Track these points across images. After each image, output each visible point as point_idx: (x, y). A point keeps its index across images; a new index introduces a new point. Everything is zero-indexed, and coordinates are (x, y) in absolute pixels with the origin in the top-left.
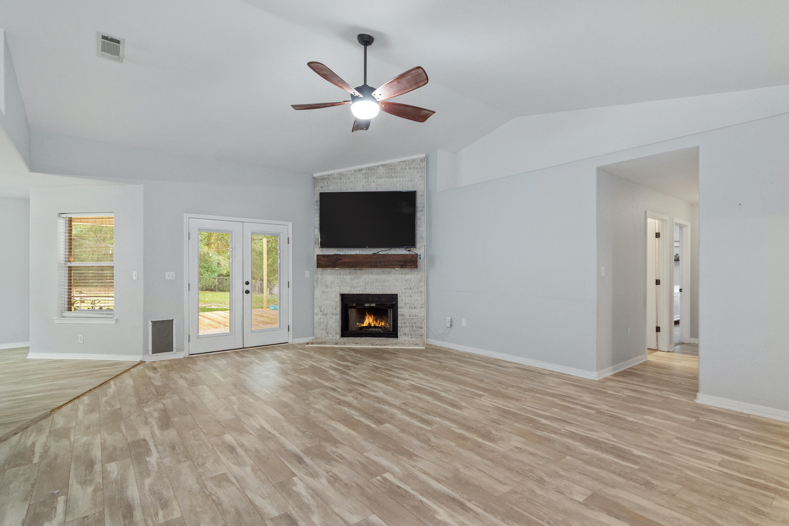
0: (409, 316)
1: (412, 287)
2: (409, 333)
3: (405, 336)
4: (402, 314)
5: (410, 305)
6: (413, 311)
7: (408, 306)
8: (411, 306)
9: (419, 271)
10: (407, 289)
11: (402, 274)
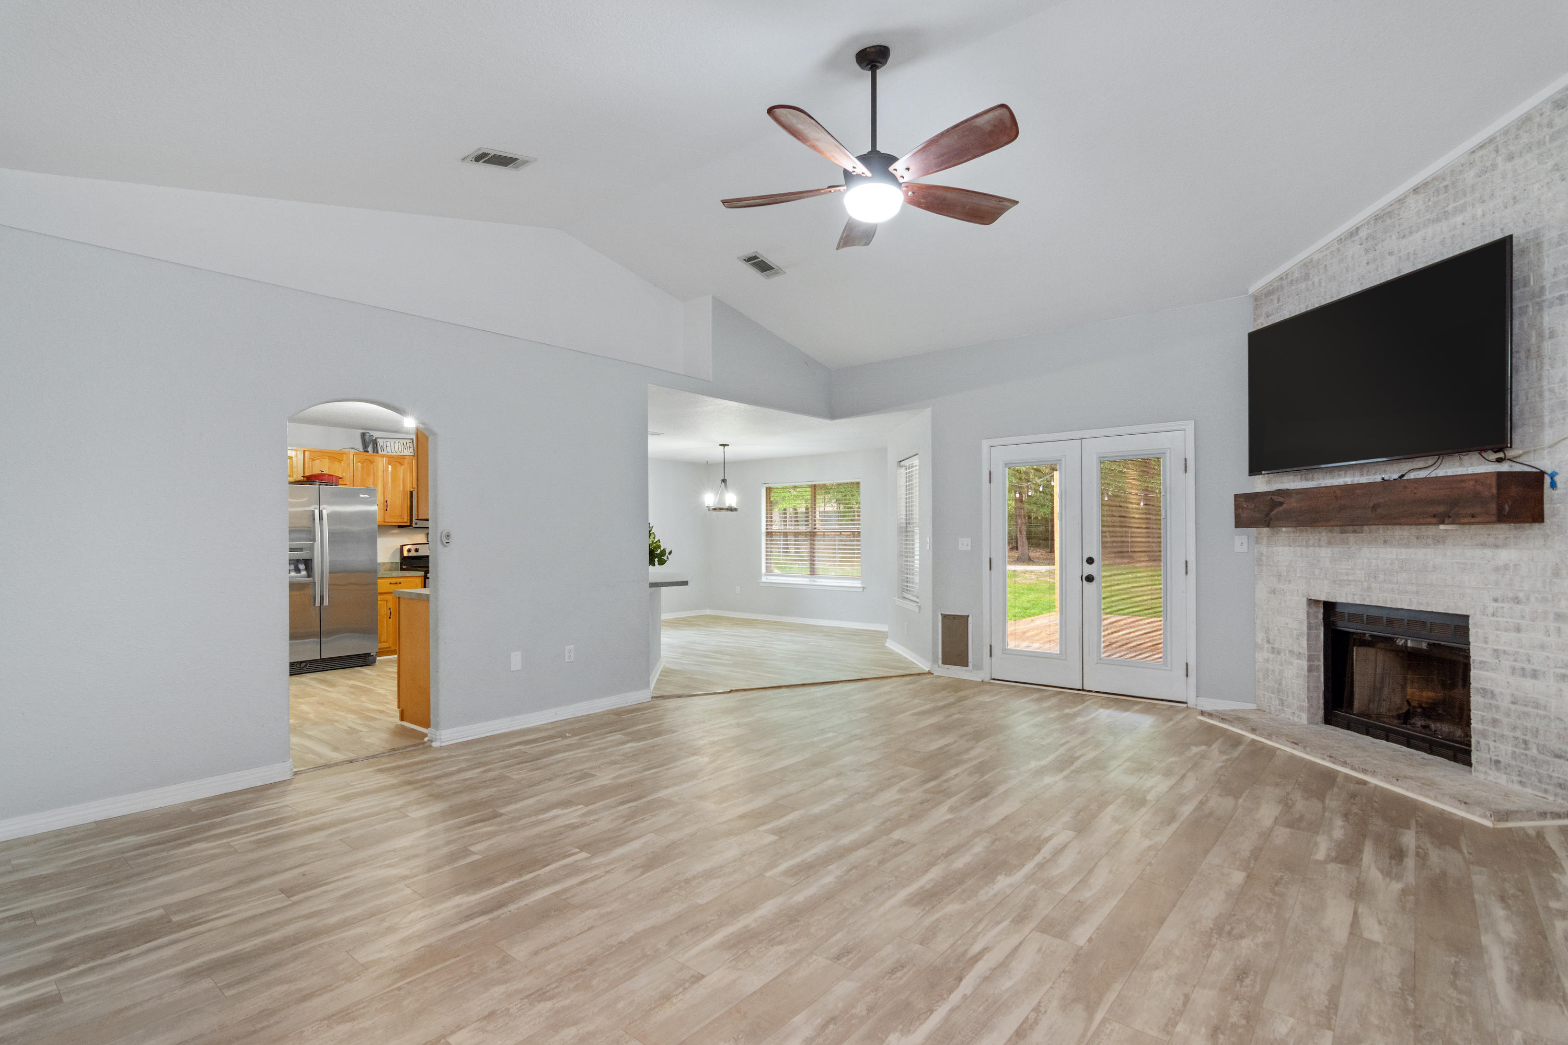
0: (1513, 703)
1: (1521, 595)
2: (1513, 763)
3: (1498, 769)
4: (1484, 689)
5: (1515, 660)
6: (1528, 683)
7: (1506, 663)
8: (1518, 665)
9: (1548, 535)
10: (1503, 601)
11: (1484, 545)
